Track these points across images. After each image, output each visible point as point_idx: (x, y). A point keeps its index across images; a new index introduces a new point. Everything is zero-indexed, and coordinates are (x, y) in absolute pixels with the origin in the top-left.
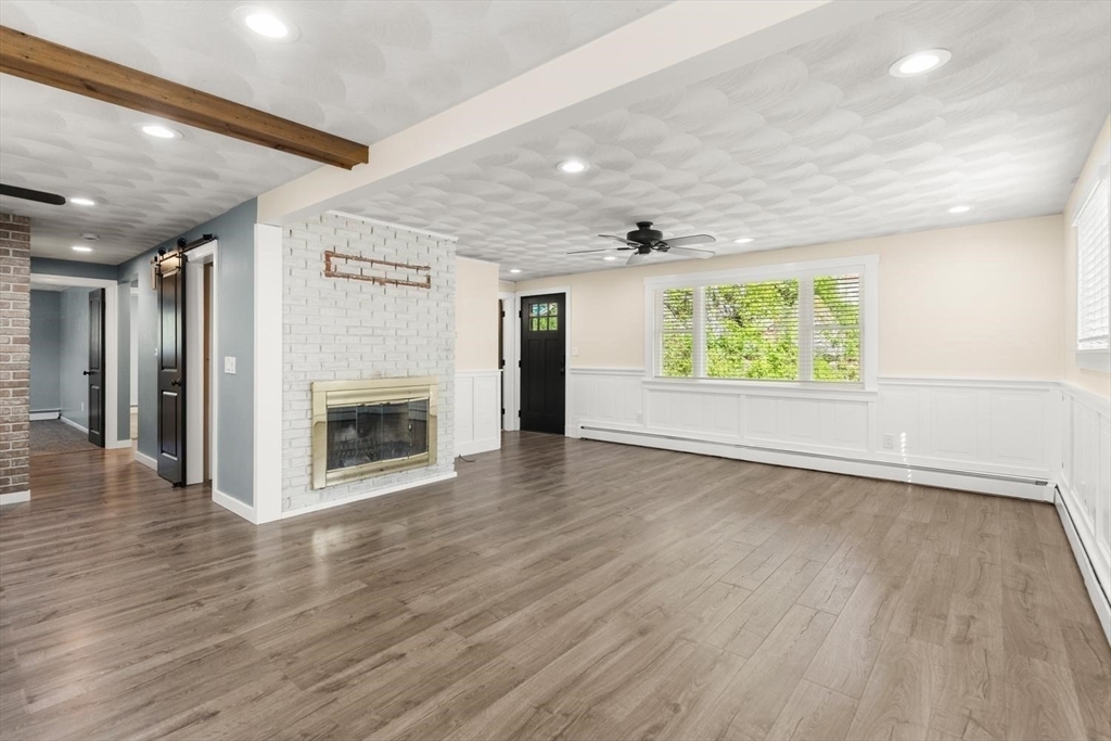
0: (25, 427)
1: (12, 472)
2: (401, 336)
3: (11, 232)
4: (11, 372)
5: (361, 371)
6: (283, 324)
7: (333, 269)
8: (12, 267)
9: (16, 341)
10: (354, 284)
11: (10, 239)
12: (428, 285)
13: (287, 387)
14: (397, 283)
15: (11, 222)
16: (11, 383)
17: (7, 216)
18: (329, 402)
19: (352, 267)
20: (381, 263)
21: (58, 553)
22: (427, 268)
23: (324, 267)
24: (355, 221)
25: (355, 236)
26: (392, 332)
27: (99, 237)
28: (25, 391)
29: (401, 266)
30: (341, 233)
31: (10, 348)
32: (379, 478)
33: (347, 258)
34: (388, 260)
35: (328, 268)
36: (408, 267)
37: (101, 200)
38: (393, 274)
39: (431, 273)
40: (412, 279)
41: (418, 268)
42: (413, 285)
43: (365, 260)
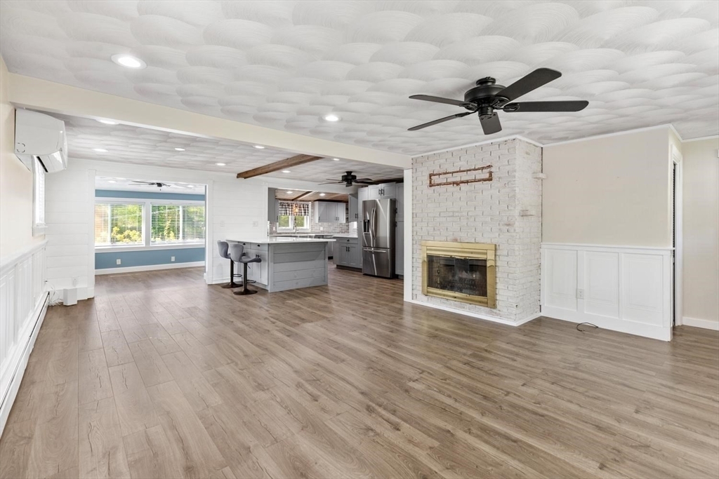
2: (471, 216)
5: (447, 237)
6: (413, 213)
7: (433, 183)
10: (443, 188)
12: (490, 179)
13: (414, 242)
14: (467, 182)
18: (428, 252)
19: (442, 179)
20: (457, 172)
22: (489, 166)
23: (429, 182)
24: (443, 153)
25: (442, 161)
26: (465, 214)
29: (470, 170)
30: (436, 162)
32: (456, 303)
33: (439, 174)
34: (462, 169)
35: (430, 183)
36: (475, 170)
38: (465, 177)
39: (492, 169)
40: (478, 177)
41: (483, 168)
42: (479, 181)
43: (448, 173)
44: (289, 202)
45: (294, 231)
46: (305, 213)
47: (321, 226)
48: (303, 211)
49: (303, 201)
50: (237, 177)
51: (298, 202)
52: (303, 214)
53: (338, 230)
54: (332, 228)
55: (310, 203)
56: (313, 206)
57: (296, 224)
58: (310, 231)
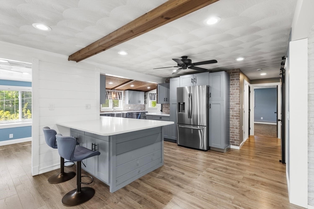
0: (238, 128)
1: (235, 140)
3: (235, 74)
4: (235, 112)
8: (235, 83)
9: (236, 104)
11: (235, 76)
15: (235, 71)
16: (235, 115)
17: (234, 70)
21: (221, 171)
27: (262, 69)
28: (238, 118)
31: (235, 106)
37: (244, 57)
44: (109, 90)
45: (113, 110)
46: (120, 98)
47: (130, 106)
48: (118, 97)
49: (118, 90)
50: (69, 60)
51: (115, 91)
52: (118, 98)
53: (139, 108)
54: (136, 107)
55: (123, 92)
56: (124, 93)
57: (114, 106)
58: (122, 110)
